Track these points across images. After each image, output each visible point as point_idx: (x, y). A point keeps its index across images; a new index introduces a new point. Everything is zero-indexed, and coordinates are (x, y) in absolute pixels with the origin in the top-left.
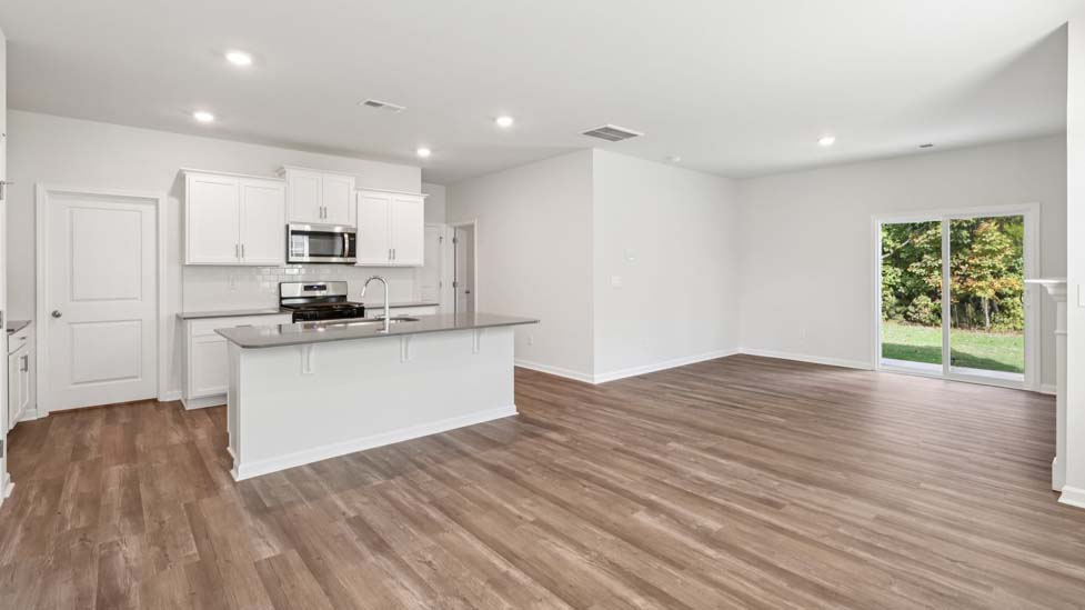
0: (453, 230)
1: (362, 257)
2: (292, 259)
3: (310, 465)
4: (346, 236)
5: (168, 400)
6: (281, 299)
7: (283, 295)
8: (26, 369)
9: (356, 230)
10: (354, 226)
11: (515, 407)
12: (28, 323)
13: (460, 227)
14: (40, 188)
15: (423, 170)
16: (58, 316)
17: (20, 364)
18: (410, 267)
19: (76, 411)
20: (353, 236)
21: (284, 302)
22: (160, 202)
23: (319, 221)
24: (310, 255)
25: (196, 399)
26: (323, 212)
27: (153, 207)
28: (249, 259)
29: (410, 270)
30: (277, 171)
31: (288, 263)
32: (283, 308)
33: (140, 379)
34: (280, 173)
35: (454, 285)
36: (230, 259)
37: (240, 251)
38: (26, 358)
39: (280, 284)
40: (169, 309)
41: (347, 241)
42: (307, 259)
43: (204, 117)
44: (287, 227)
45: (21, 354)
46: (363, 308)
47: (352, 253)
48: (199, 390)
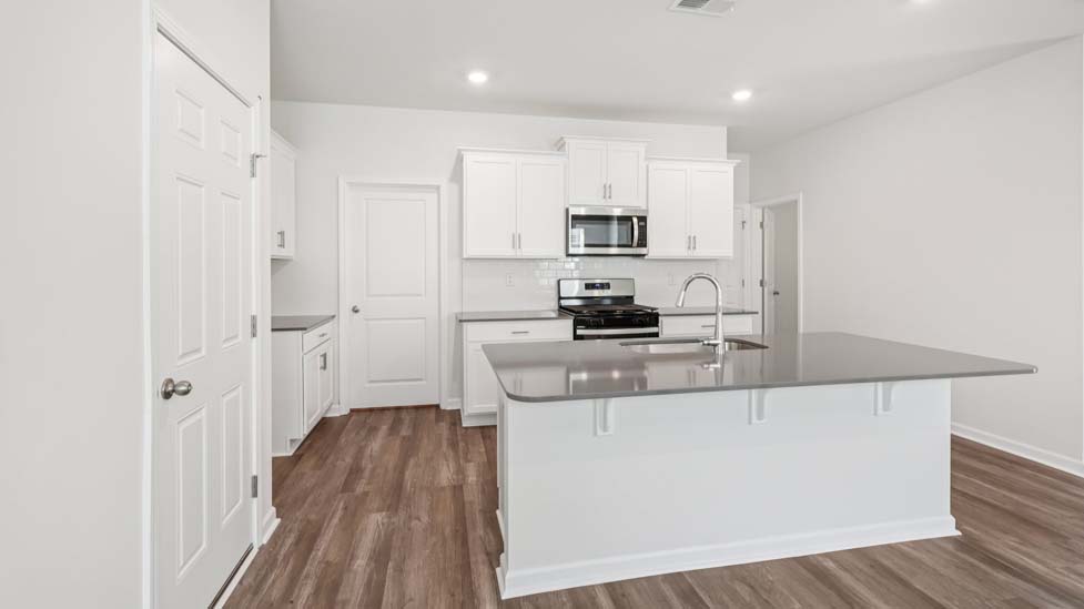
0: (759, 211)
1: (654, 248)
2: (571, 251)
3: (605, 584)
4: (635, 220)
5: (449, 408)
6: (560, 298)
7: (562, 295)
8: (324, 368)
9: (647, 211)
10: (644, 208)
11: (953, 520)
12: (333, 317)
13: (769, 207)
14: (341, 182)
15: (730, 131)
16: (357, 311)
17: (320, 362)
18: (715, 260)
19: (371, 410)
20: (643, 219)
21: (564, 303)
22: (442, 189)
23: (603, 202)
24: (586, 246)
25: (471, 416)
26: (607, 191)
27: (435, 195)
28: (527, 251)
29: (714, 263)
30: (556, 145)
31: (568, 255)
32: (564, 311)
33: (424, 382)
34: (560, 145)
35: (762, 283)
36: (507, 251)
37: (516, 241)
38: (325, 356)
39: (559, 282)
40: (451, 308)
41: (636, 227)
42: (582, 250)
43: (478, 78)
44: (567, 210)
45: (321, 351)
46: (657, 315)
47: (643, 243)
48: (475, 406)
